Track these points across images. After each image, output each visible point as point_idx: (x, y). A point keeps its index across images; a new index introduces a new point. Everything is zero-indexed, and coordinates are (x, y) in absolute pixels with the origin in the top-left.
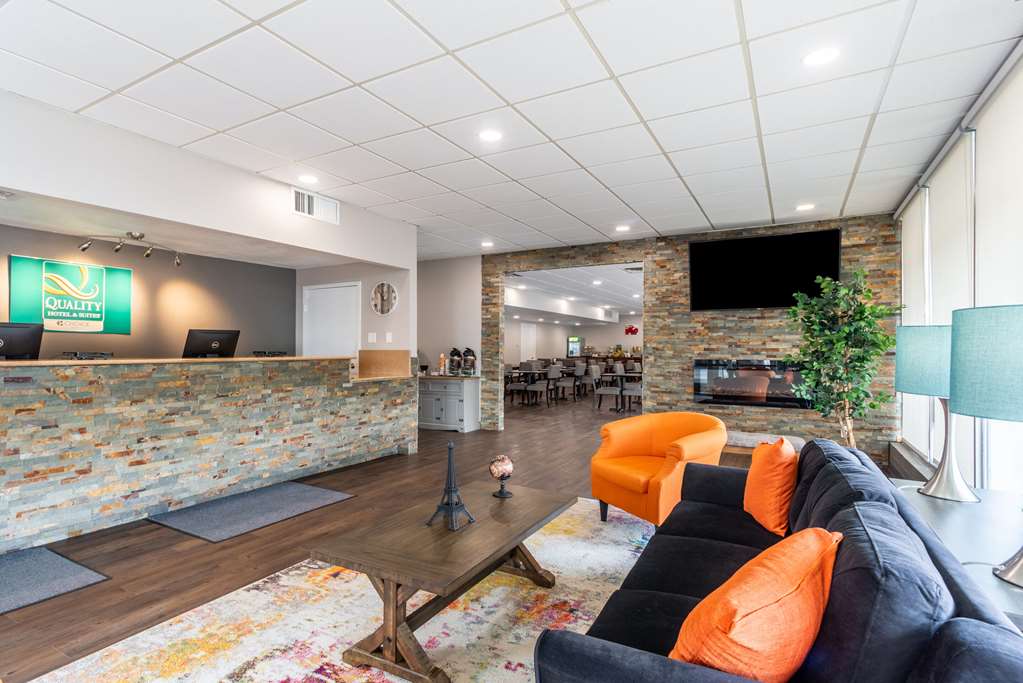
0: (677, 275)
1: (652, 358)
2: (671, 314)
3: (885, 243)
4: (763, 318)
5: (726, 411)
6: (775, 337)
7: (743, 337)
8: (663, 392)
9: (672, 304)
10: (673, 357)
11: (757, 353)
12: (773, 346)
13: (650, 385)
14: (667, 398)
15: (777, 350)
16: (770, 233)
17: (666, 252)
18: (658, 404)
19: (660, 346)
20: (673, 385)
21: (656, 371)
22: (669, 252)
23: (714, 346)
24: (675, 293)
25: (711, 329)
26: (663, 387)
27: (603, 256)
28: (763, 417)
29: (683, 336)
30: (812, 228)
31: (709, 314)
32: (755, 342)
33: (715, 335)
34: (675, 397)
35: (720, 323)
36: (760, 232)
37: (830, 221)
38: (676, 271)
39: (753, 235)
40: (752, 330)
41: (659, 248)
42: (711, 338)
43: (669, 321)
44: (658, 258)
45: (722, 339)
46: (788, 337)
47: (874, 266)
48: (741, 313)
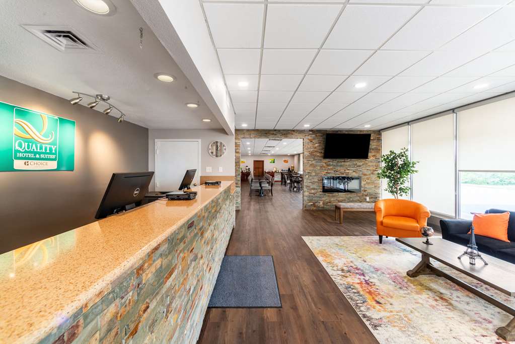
0: (316, 145)
1: (307, 176)
2: (314, 159)
3: (378, 140)
4: (344, 162)
5: (333, 195)
6: (348, 168)
7: (339, 168)
8: (312, 189)
9: (315, 156)
10: (315, 176)
11: (343, 174)
12: (348, 171)
13: (307, 186)
14: (313, 191)
15: (348, 173)
16: (347, 133)
17: (312, 136)
18: (310, 193)
19: (310, 172)
20: (315, 186)
21: (309, 181)
22: (314, 136)
23: (329, 172)
24: (316, 151)
25: (328, 165)
26: (312, 187)
27: (288, 135)
28: (344, 196)
29: (319, 168)
30: (359, 133)
31: (327, 160)
32: (342, 171)
33: (329, 167)
34: (316, 191)
35: (331, 164)
36: (344, 132)
37: (364, 131)
38: (316, 143)
39: (342, 133)
40: (341, 166)
41: (310, 134)
42: (328, 169)
43: (313, 162)
44: (310, 138)
45: (332, 169)
46: (352, 168)
47: (375, 146)
48: (338, 160)
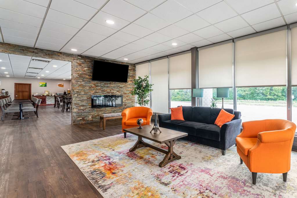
0: (86, 69)
1: (76, 95)
2: (83, 81)
3: (134, 70)
4: (110, 84)
5: (101, 110)
6: (113, 89)
7: (105, 89)
8: (81, 106)
9: (84, 78)
10: (84, 94)
11: (109, 93)
12: (113, 91)
13: (75, 104)
14: (82, 108)
15: (114, 92)
16: (112, 62)
17: (81, 60)
18: (79, 110)
19: (79, 91)
20: (84, 103)
21: (78, 99)
22: (83, 61)
23: (97, 91)
24: (85, 74)
25: (96, 86)
26: (81, 104)
28: (110, 110)
29: (88, 88)
30: (121, 63)
31: (96, 82)
32: (108, 91)
33: (98, 88)
34: (85, 107)
35: (99, 85)
36: (110, 61)
37: (124, 63)
38: (85, 67)
39: (108, 61)
40: (108, 87)
41: (79, 59)
42: (97, 89)
43: (83, 83)
44: (78, 62)
45: (100, 89)
46: (116, 89)
47: (132, 74)
48: (105, 82)
